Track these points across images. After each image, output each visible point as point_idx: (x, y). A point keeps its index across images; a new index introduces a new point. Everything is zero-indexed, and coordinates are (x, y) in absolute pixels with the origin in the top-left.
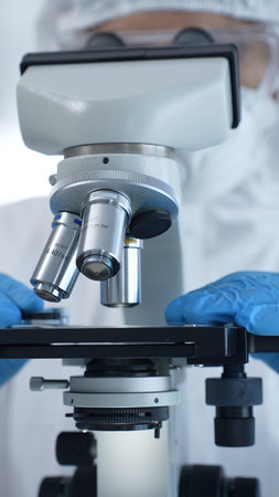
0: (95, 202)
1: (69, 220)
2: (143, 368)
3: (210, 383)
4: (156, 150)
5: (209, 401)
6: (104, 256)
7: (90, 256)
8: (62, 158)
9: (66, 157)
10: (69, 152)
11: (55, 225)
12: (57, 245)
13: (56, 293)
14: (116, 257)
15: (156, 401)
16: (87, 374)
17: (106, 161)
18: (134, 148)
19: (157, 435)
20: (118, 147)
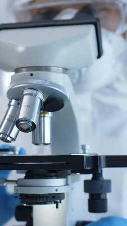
0: (26, 95)
1: (15, 103)
2: (53, 174)
3: (86, 182)
4: (57, 70)
5: (86, 191)
6: (29, 121)
7: (21, 120)
8: (13, 73)
9: (15, 73)
10: (17, 70)
11: (9, 106)
12: (9, 116)
13: (8, 139)
14: (34, 121)
15: (57, 190)
16: (26, 178)
17: (32, 75)
18: (47, 69)
19: (57, 207)
20: (39, 68)
